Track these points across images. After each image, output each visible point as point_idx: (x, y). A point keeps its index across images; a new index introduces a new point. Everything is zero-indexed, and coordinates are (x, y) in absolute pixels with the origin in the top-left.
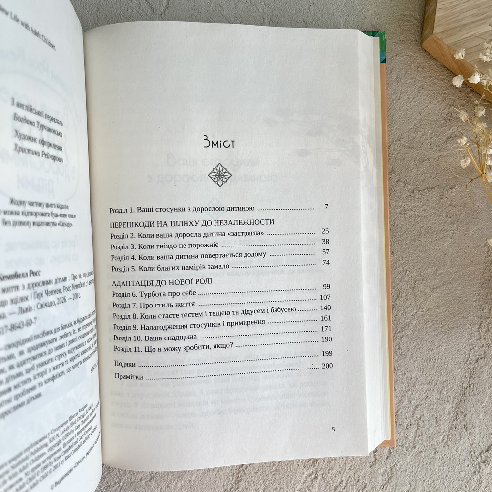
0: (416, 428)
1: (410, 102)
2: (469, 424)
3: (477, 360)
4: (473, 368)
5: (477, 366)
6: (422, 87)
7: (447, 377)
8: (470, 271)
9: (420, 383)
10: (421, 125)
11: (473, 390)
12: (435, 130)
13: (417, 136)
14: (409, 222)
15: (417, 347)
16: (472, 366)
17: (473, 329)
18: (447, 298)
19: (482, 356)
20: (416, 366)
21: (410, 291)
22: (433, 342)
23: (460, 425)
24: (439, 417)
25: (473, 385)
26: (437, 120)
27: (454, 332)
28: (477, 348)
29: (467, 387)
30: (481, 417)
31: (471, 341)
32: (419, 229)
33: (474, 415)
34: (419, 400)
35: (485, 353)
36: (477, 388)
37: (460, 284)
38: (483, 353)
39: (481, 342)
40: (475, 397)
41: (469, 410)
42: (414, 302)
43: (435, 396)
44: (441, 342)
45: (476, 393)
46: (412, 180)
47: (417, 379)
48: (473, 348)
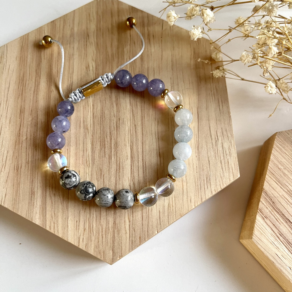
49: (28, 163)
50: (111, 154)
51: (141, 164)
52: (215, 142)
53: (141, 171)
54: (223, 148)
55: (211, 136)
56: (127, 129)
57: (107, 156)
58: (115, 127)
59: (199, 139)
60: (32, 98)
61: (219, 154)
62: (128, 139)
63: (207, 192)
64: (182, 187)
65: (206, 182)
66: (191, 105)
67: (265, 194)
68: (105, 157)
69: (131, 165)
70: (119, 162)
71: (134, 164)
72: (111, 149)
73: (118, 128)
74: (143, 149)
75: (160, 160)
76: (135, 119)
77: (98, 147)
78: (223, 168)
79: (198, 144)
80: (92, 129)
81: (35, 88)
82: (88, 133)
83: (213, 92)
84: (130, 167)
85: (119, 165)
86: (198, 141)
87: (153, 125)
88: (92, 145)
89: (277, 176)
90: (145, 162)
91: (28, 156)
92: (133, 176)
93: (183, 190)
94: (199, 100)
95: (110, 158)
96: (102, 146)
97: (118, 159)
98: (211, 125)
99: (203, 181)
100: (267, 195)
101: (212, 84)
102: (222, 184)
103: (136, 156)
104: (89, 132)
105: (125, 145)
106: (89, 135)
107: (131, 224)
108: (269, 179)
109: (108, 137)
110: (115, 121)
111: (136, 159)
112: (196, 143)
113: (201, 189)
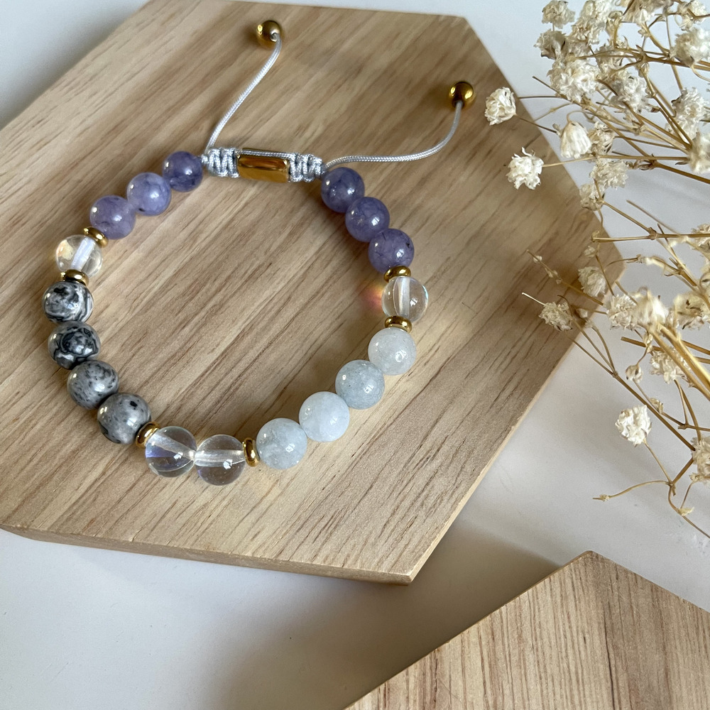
49: (41, 226)
50: (193, 318)
51: (228, 381)
52: (422, 457)
53: (216, 394)
54: (427, 484)
55: (425, 438)
56: (267, 293)
57: (181, 316)
58: (250, 272)
59: (391, 424)
60: (154, 117)
61: (407, 490)
62: (250, 316)
63: (304, 547)
64: (264, 494)
65: (323, 524)
66: (440, 342)
67: (434, 665)
68: (176, 315)
69: (209, 368)
70: (191, 344)
71: (216, 371)
72: (202, 308)
73: (252, 278)
74: (260, 354)
75: (274, 404)
76: (300, 288)
77: (181, 288)
78: (388, 525)
79: (381, 432)
80: (204, 245)
81: (177, 103)
82: (188, 247)
83: (516, 349)
84: (203, 369)
85: (187, 351)
86: (388, 427)
87: (327, 323)
88: (175, 275)
89: (499, 647)
90: (240, 385)
91: (53, 212)
92: (192, 394)
93: (262, 499)
94: (468, 345)
95: (183, 325)
96: (191, 290)
97: (195, 339)
98: (446, 417)
99: (318, 517)
100: (434, 671)
101: (528, 334)
102: (352, 558)
103: (233, 359)
104: (194, 247)
105: (234, 321)
106: (186, 252)
107: (102, 480)
108: (474, 639)
109: (217, 284)
110: (258, 262)
111: (229, 364)
112: (380, 426)
113: (300, 529)
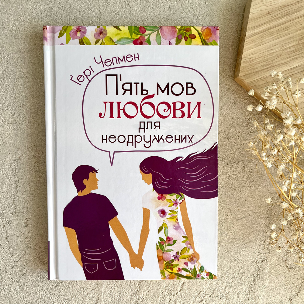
0: (226, 299)
1: (227, 112)
2: (256, 297)
3: (262, 261)
4: (260, 266)
5: (262, 264)
6: (234, 103)
7: (244, 270)
8: (259, 210)
9: (229, 273)
10: (233, 125)
11: (259, 278)
12: (242, 128)
13: (231, 132)
14: (225, 181)
15: (228, 253)
16: (259, 265)
17: (260, 243)
18: (246, 225)
19: (266, 259)
20: (226, 264)
21: (224, 221)
22: (237, 250)
23: (251, 298)
24: (239, 293)
25: (259, 275)
26: (243, 123)
27: (249, 245)
28: (262, 254)
29: (256, 276)
30: (264, 294)
31: (259, 250)
32: (230, 185)
33: (260, 292)
34: (228, 283)
35: (267, 257)
36: (262, 277)
37: (253, 217)
38: (266, 257)
39: (265, 251)
40: (260, 282)
41: (257, 290)
42: (226, 227)
43: (238, 280)
44: (242, 250)
45: (261, 280)
46: (227, 157)
47: (227, 271)
48: (260, 254)
